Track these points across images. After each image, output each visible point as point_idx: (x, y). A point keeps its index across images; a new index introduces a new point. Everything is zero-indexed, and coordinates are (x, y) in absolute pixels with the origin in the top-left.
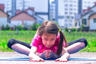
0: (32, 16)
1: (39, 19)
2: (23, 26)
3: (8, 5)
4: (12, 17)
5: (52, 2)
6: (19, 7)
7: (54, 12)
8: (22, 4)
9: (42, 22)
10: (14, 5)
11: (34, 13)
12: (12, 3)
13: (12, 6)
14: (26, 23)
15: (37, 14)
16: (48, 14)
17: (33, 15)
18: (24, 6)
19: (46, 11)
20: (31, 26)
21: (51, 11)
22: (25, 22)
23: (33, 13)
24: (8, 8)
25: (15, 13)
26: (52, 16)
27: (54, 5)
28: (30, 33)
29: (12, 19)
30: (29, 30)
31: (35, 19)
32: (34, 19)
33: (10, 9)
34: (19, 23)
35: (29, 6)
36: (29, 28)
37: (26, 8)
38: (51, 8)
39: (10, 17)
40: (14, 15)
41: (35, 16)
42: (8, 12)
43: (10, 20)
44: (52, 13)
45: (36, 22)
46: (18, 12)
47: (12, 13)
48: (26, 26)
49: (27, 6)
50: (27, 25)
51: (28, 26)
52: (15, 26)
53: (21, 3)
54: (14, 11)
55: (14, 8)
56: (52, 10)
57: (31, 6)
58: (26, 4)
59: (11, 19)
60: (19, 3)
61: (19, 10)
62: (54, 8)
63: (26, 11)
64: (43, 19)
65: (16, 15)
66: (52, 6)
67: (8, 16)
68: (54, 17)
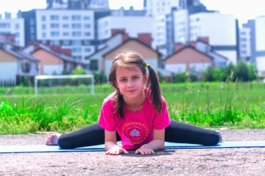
0: (205, 54)
1: (218, 60)
2: (187, 74)
3: (159, 34)
4: (169, 57)
5: (244, 26)
6: (180, 37)
7: (248, 43)
8: (186, 33)
9: (225, 63)
10: (170, 34)
11: (209, 48)
12: (168, 30)
13: (168, 37)
14: (194, 67)
15: (214, 48)
16: (237, 48)
17: (207, 52)
18: (190, 35)
19: (233, 42)
20: (203, 74)
21: (242, 43)
22: (191, 65)
23: (207, 48)
24: (159, 41)
25: (174, 49)
26: (245, 52)
27: (248, 30)
28: (202, 86)
29: (167, 61)
30: (201, 80)
31: (212, 59)
32: (209, 59)
33: (163, 42)
34: (180, 69)
35: (198, 35)
36: (199, 76)
37: (194, 38)
38: (241, 36)
39: (163, 58)
40: (171, 53)
41: (211, 54)
42: (158, 48)
43: (164, 63)
44: (245, 46)
45: (213, 64)
46: (177, 48)
47: (168, 49)
48: (194, 74)
49: (196, 34)
50: (195, 72)
51: (198, 73)
52: (173, 74)
53: (184, 30)
54: (172, 46)
55: (170, 41)
56: (245, 40)
57: (203, 34)
58: (193, 31)
59: (165, 60)
60: (180, 30)
61: (179, 44)
62: (248, 37)
63: (193, 45)
64: (227, 59)
65: (175, 53)
66: (244, 33)
67: (160, 55)
68: (248, 54)
